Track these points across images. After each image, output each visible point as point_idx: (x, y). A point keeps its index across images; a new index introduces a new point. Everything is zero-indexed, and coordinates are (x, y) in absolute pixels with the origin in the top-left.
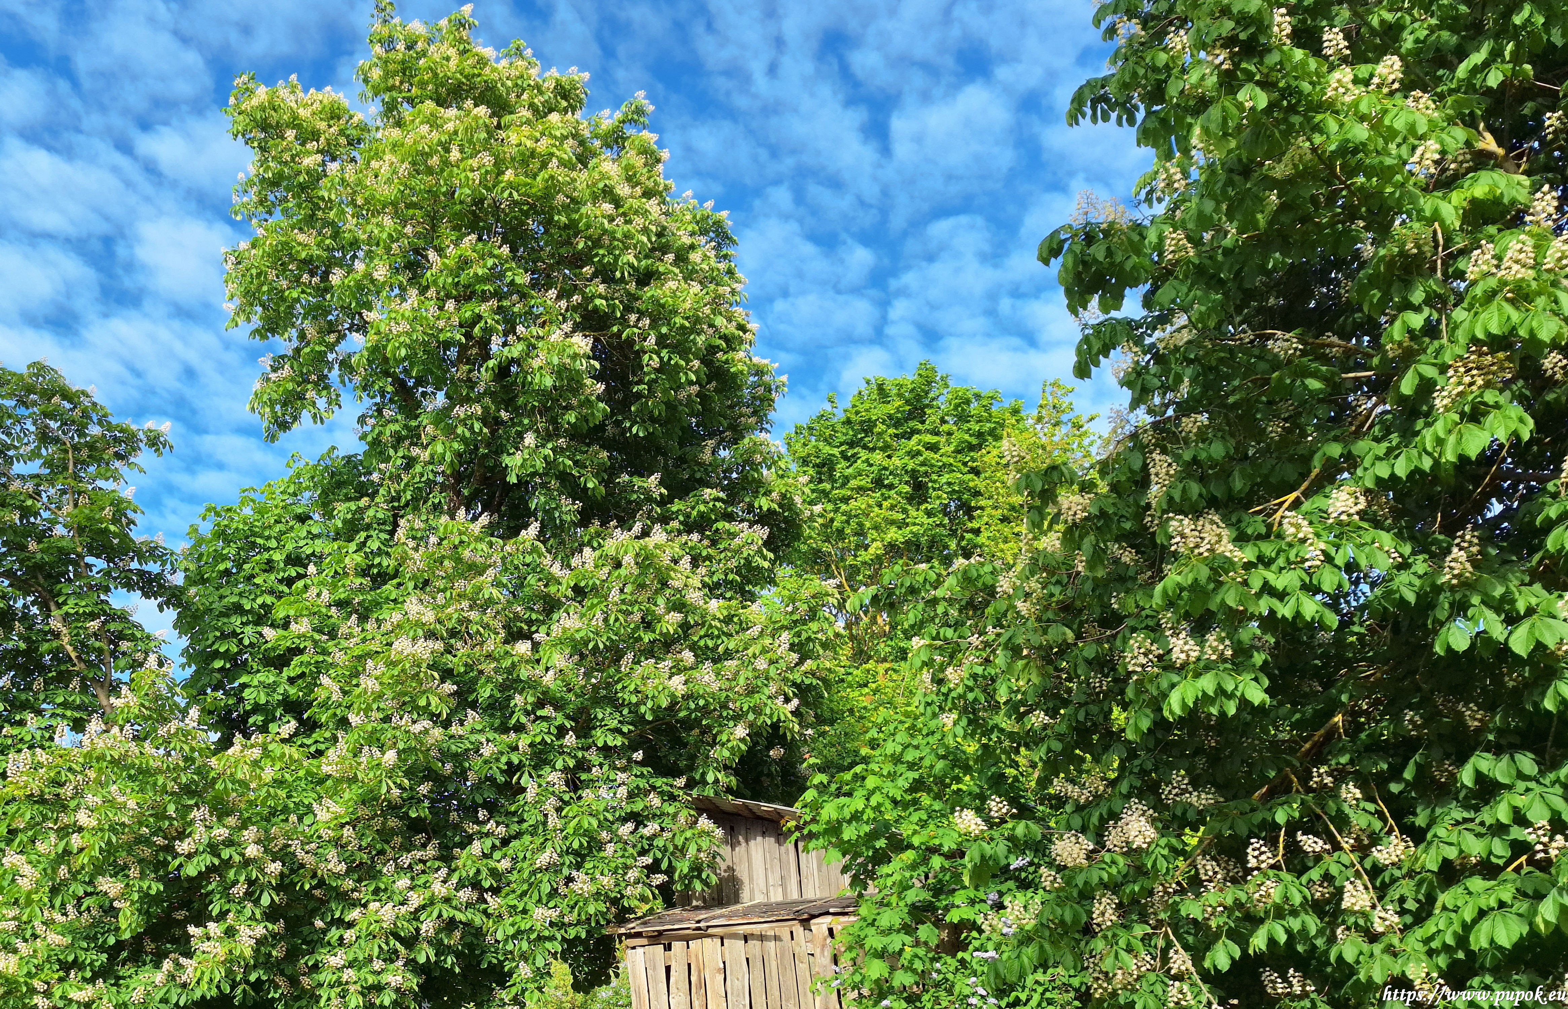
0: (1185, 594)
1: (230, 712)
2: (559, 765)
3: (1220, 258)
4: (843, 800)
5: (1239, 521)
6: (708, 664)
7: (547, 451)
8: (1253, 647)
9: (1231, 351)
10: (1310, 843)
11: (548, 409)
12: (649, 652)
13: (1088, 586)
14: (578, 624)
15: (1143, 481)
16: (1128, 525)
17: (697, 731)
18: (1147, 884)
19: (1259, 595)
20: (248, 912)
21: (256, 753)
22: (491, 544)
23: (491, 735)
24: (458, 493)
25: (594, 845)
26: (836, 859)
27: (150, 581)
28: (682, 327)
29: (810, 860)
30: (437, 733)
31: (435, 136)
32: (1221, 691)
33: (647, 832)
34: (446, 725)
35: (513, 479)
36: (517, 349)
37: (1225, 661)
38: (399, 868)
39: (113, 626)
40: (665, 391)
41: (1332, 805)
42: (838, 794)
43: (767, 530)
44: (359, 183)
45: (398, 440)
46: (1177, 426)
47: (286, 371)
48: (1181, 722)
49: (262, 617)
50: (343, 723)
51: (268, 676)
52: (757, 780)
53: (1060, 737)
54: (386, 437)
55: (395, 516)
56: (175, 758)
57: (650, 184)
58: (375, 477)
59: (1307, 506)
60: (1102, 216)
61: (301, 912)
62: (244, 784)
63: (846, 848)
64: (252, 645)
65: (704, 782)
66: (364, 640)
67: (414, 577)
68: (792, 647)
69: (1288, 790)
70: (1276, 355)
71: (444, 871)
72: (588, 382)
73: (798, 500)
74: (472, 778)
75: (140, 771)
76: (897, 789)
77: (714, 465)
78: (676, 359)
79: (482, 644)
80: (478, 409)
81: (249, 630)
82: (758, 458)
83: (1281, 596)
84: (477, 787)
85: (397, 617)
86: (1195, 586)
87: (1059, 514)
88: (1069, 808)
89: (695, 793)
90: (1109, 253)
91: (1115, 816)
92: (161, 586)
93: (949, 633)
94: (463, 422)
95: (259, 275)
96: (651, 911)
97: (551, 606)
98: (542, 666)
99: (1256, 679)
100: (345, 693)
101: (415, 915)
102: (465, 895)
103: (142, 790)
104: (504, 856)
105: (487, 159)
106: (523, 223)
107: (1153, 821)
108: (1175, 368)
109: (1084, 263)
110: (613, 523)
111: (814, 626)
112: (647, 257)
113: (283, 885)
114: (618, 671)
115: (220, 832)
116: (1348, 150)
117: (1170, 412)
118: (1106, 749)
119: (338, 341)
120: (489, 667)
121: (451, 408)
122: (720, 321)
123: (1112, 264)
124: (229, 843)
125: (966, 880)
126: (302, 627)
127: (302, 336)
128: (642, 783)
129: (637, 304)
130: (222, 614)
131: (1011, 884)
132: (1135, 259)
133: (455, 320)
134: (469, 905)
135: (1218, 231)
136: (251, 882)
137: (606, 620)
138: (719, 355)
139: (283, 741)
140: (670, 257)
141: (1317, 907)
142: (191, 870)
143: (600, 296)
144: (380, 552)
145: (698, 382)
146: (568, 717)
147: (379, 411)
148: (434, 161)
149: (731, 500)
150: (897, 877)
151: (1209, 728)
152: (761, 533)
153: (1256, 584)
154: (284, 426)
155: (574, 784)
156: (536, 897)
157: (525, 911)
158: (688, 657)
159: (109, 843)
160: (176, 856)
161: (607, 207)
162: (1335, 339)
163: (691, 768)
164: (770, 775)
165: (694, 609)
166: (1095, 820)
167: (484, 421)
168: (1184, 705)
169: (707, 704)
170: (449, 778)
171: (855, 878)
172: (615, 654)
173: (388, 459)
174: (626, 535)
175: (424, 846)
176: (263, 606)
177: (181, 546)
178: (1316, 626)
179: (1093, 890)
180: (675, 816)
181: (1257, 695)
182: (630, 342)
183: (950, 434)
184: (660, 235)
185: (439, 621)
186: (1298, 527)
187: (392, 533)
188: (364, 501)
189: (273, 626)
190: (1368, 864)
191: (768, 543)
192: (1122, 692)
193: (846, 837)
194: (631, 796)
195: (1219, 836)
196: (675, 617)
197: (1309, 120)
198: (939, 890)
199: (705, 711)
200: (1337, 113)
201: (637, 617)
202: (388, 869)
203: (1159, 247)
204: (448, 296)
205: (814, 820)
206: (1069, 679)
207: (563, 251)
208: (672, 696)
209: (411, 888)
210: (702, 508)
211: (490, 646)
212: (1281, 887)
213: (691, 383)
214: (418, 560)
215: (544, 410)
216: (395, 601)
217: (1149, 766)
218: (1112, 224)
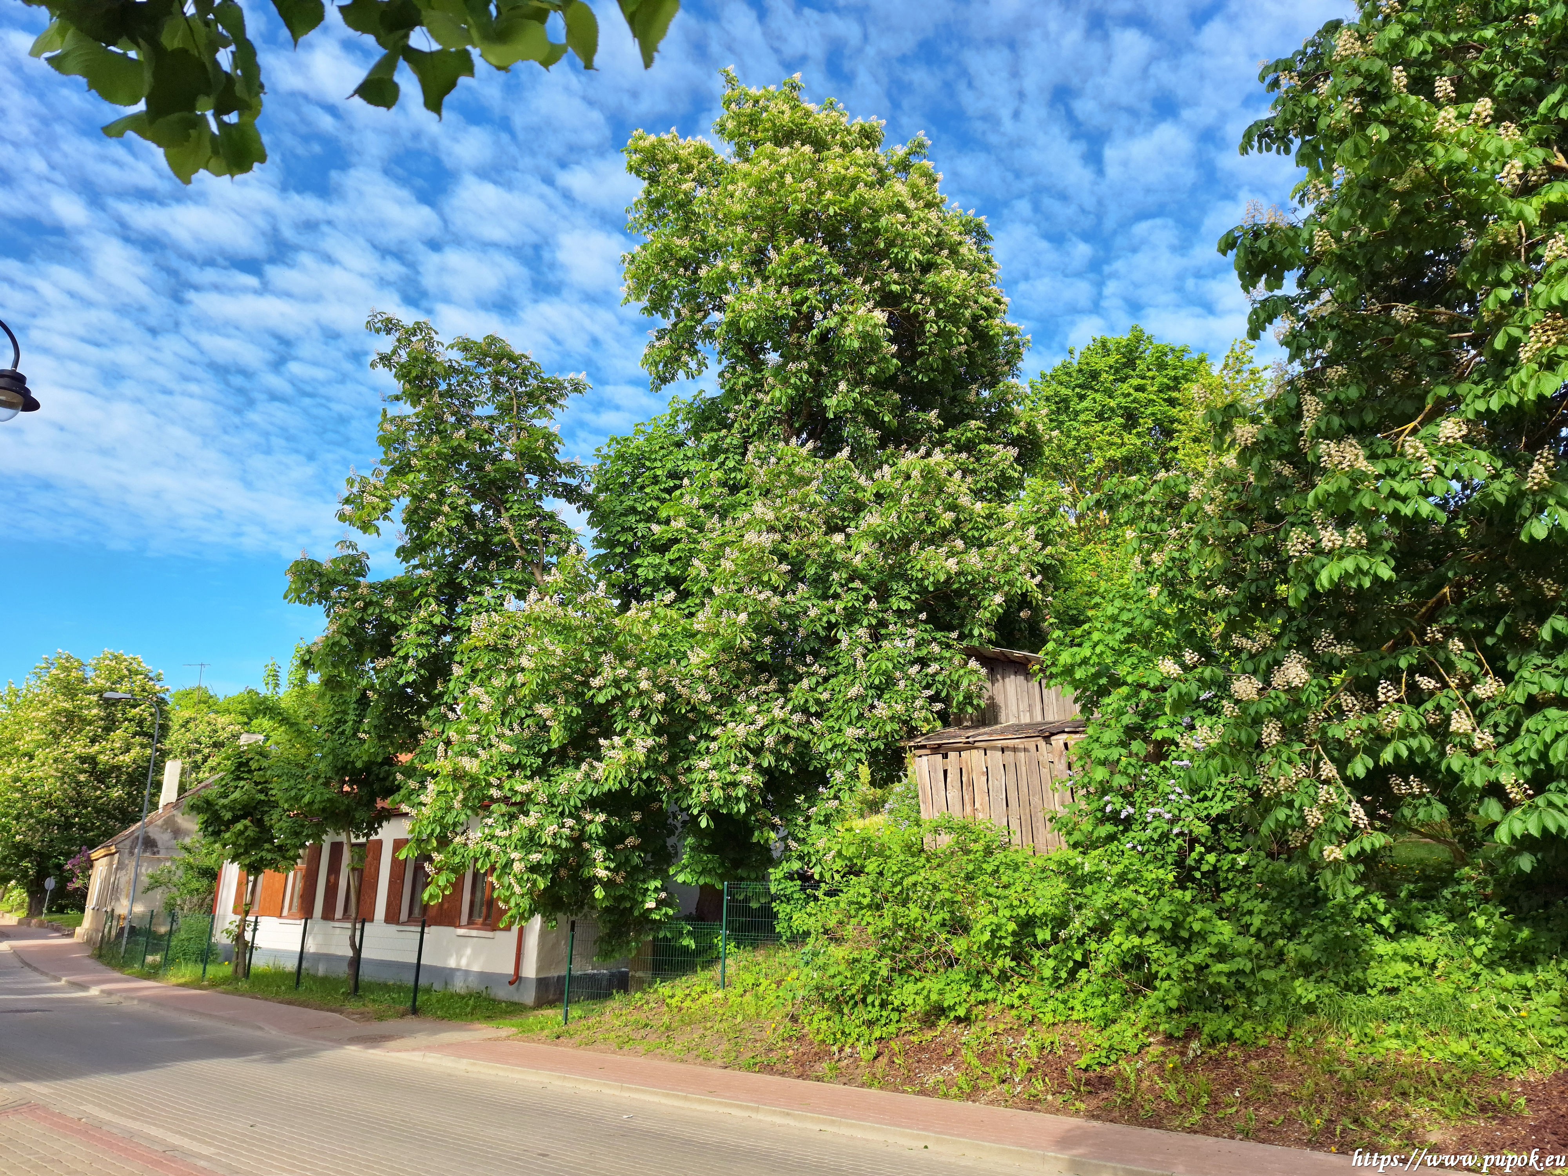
0: (1332, 499)
1: (627, 585)
2: (865, 623)
3: (1356, 250)
4: (1075, 649)
5: (1371, 443)
6: (974, 549)
7: (855, 395)
8: (1382, 537)
9: (1364, 319)
10: (1426, 683)
11: (856, 364)
12: (931, 541)
13: (1258, 493)
14: (879, 521)
15: (1297, 415)
16: (1286, 448)
17: (966, 599)
18: (1303, 713)
19: (1387, 499)
20: (641, 729)
21: (647, 615)
22: (815, 463)
23: (815, 602)
24: (791, 426)
25: (889, 682)
26: (1070, 692)
27: (572, 491)
28: (955, 303)
29: (1050, 694)
30: (776, 600)
31: (774, 168)
32: (1359, 570)
33: (930, 670)
34: (783, 594)
35: (831, 416)
36: (833, 322)
37: (1362, 547)
38: (749, 698)
39: (544, 524)
40: (942, 350)
41: (1441, 655)
42: (1072, 644)
43: (1017, 450)
44: (721, 202)
45: (747, 388)
46: (1323, 373)
47: (666, 341)
48: (1329, 593)
49: (651, 517)
50: (709, 592)
51: (655, 559)
52: (1011, 633)
53: (1238, 604)
54: (739, 386)
55: (746, 443)
56: (590, 619)
57: (930, 197)
58: (731, 415)
59: (1422, 432)
60: (1265, 218)
61: (679, 729)
62: (637, 637)
63: (1077, 684)
64: (643, 537)
65: (971, 635)
66: (723, 533)
67: (759, 488)
68: (1037, 537)
69: (1408, 642)
70: (1398, 322)
71: (781, 701)
72: (885, 344)
73: (1040, 427)
74: (801, 632)
75: (565, 627)
76: (1114, 641)
77: (978, 404)
78: (950, 327)
79: (809, 535)
80: (805, 365)
81: (641, 525)
82: (1010, 397)
83: (1404, 499)
84: (806, 639)
85: (747, 516)
86: (1339, 492)
87: (1234, 440)
88: (1244, 656)
89: (965, 643)
90: (1272, 245)
91: (1279, 663)
92: (579, 494)
93: (1154, 527)
94: (795, 374)
95: (648, 269)
96: (932, 730)
97: (859, 507)
98: (853, 552)
99: (1385, 561)
100: (710, 571)
101: (761, 732)
102: (797, 718)
103: (566, 642)
104: (825, 690)
105: (811, 184)
106: (838, 229)
107: (1307, 667)
108: (1322, 332)
109: (1252, 253)
110: (904, 446)
111: (1054, 522)
112: (928, 252)
113: (666, 710)
114: (908, 555)
115: (622, 672)
116: (1451, 168)
117: (1318, 364)
118: (1272, 613)
119: (705, 317)
120: (813, 552)
121: (785, 364)
122: (982, 299)
123: (1274, 254)
124: (628, 679)
125: (1167, 710)
126: (679, 524)
127: (678, 314)
128: (926, 636)
129: (921, 287)
130: (622, 515)
131: (1200, 711)
132: (1289, 250)
133: (789, 301)
134: (800, 725)
135: (1353, 231)
136: (643, 707)
137: (899, 518)
138: (981, 322)
139: (666, 606)
140: (945, 252)
141: (1431, 730)
142: (601, 699)
143: (895, 282)
144: (734, 469)
145: (966, 343)
146: (872, 588)
147: (734, 368)
148: (774, 185)
149: (991, 427)
150: (1115, 706)
151: (1349, 597)
152: (1013, 452)
153: (1385, 491)
154: (664, 380)
155: (876, 637)
156: (847, 719)
157: (840, 730)
158: (959, 544)
159: (543, 679)
160: (590, 688)
161: (901, 217)
162: (1443, 309)
163: (961, 625)
164: (1020, 630)
165: (964, 509)
166: (1263, 666)
167: (809, 373)
168: (1331, 580)
169: (974, 579)
170: (785, 632)
171: (1084, 706)
172: (906, 542)
173: (739, 403)
174: (915, 456)
175: (767, 682)
176: (651, 508)
177: (592, 464)
178: (1431, 520)
179: (1262, 717)
180: (950, 659)
181: (1386, 572)
182: (916, 314)
183: (1153, 378)
184: (938, 235)
185: (777, 519)
186: (1416, 448)
187: (744, 454)
188: (724, 432)
189: (659, 523)
190: (1469, 698)
191: (1017, 460)
192: (1284, 571)
193: (1077, 676)
194: (918, 645)
195: (1357, 677)
196: (951, 515)
197: (1422, 147)
198: (1146, 715)
199: (973, 584)
200: (1444, 141)
201: (922, 515)
202: (742, 698)
203: (1310, 242)
204: (783, 284)
205: (1053, 664)
206: (1244, 561)
207: (867, 249)
208: (948, 573)
209: (758, 712)
210: (969, 434)
211: (814, 537)
212: (1403, 716)
213: (960, 344)
214: (762, 475)
215: (853, 365)
216: (745, 504)
217: (1304, 626)
218: (1273, 225)
